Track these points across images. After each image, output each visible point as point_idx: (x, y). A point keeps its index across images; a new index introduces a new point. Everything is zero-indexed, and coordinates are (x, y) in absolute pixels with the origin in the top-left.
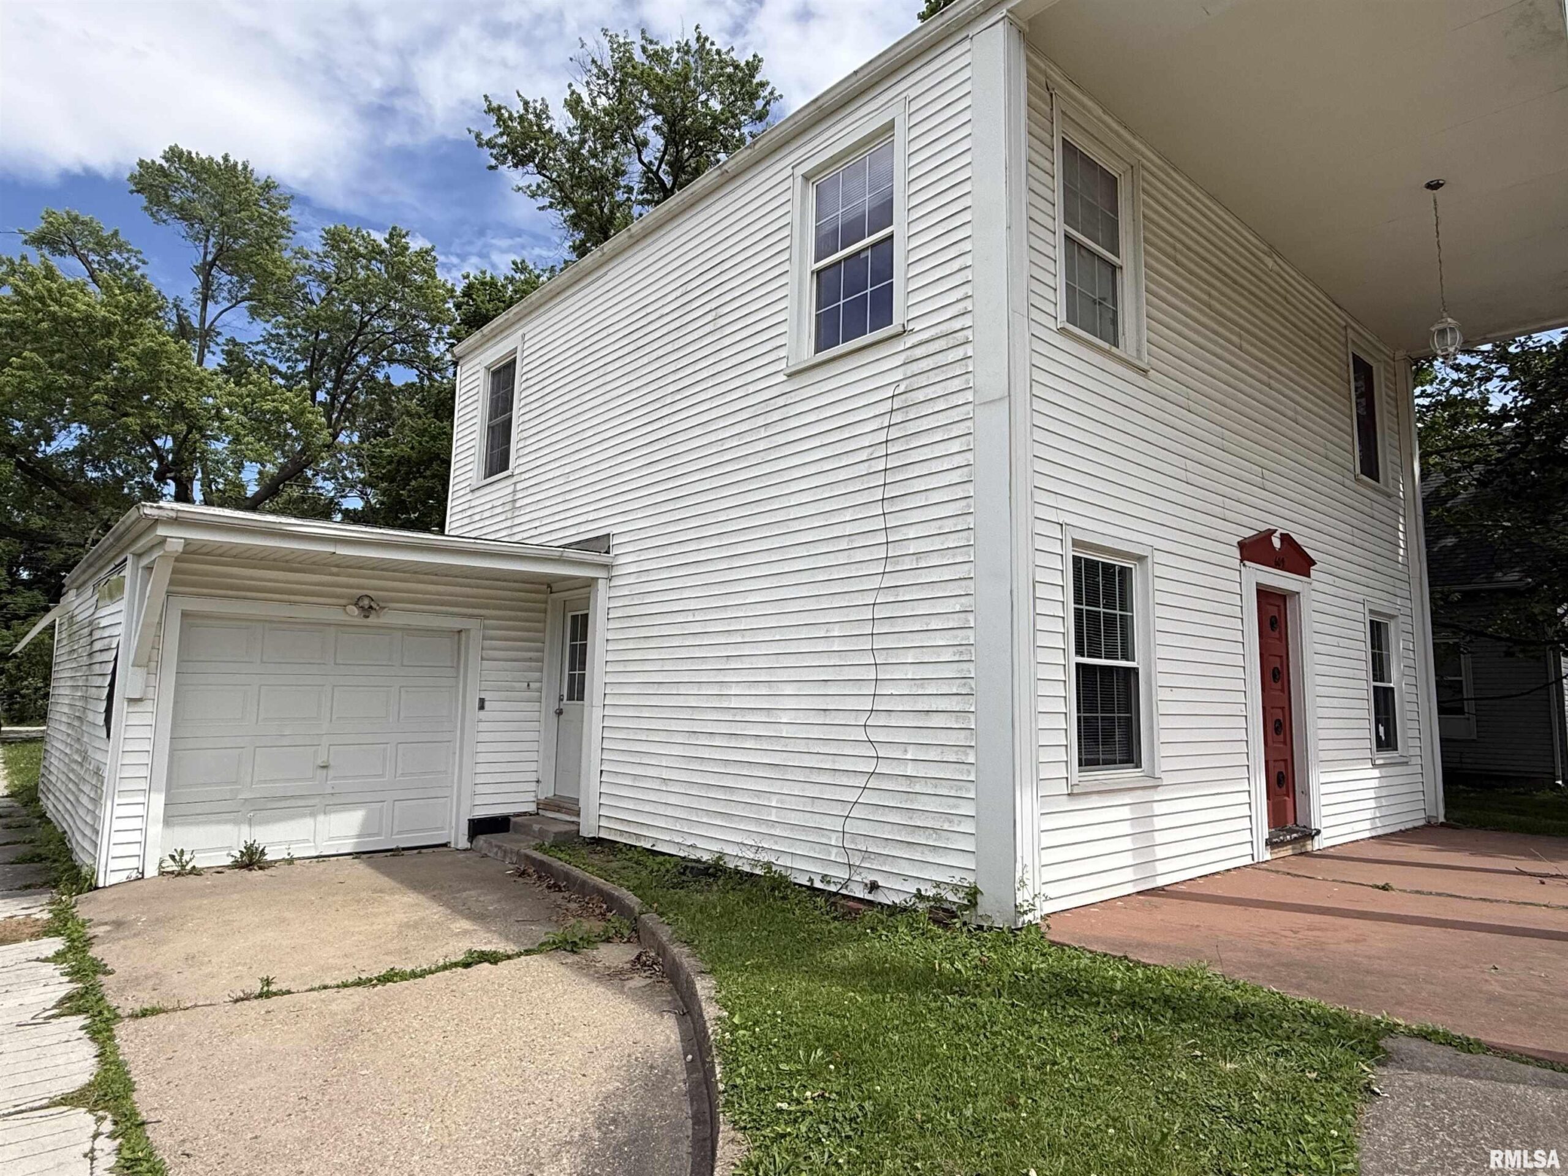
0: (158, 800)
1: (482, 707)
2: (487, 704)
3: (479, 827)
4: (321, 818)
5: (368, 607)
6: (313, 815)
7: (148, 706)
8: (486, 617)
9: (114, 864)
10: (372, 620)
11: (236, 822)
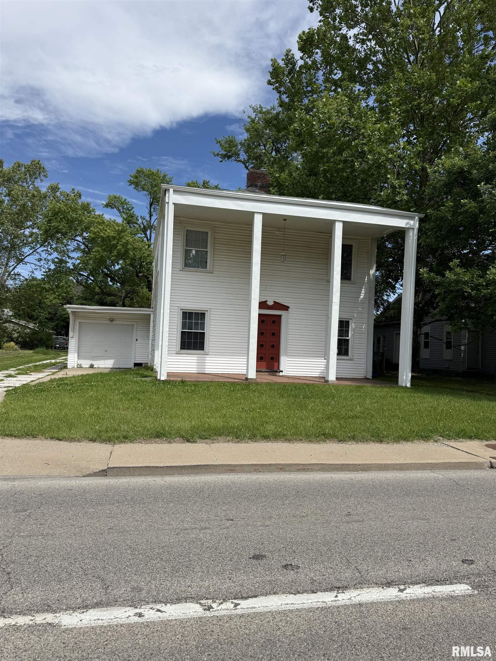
0: (76, 355)
1: (137, 340)
2: (138, 340)
3: (136, 365)
4: (106, 361)
5: (112, 320)
6: (104, 360)
7: (74, 338)
8: (137, 322)
9: (70, 365)
10: (113, 323)
11: (90, 360)
